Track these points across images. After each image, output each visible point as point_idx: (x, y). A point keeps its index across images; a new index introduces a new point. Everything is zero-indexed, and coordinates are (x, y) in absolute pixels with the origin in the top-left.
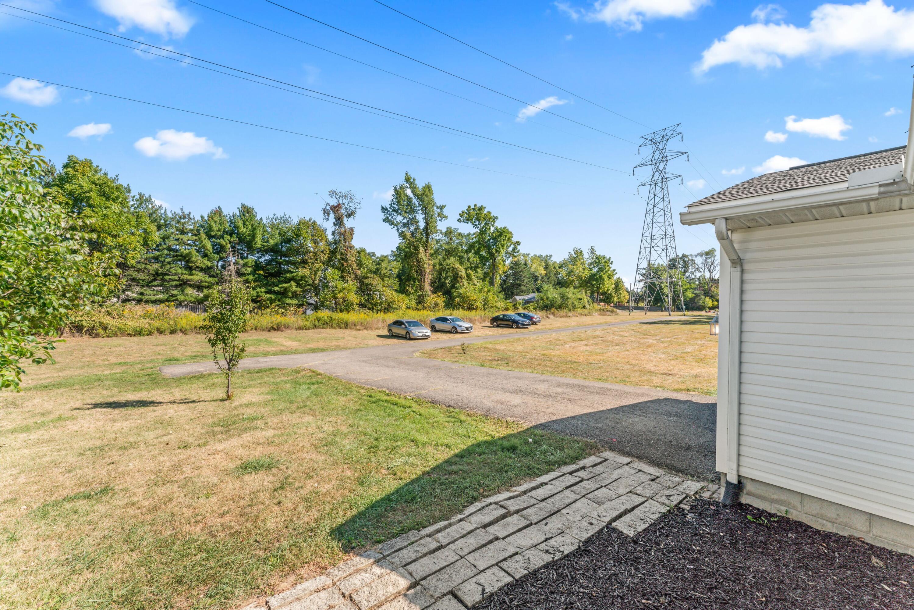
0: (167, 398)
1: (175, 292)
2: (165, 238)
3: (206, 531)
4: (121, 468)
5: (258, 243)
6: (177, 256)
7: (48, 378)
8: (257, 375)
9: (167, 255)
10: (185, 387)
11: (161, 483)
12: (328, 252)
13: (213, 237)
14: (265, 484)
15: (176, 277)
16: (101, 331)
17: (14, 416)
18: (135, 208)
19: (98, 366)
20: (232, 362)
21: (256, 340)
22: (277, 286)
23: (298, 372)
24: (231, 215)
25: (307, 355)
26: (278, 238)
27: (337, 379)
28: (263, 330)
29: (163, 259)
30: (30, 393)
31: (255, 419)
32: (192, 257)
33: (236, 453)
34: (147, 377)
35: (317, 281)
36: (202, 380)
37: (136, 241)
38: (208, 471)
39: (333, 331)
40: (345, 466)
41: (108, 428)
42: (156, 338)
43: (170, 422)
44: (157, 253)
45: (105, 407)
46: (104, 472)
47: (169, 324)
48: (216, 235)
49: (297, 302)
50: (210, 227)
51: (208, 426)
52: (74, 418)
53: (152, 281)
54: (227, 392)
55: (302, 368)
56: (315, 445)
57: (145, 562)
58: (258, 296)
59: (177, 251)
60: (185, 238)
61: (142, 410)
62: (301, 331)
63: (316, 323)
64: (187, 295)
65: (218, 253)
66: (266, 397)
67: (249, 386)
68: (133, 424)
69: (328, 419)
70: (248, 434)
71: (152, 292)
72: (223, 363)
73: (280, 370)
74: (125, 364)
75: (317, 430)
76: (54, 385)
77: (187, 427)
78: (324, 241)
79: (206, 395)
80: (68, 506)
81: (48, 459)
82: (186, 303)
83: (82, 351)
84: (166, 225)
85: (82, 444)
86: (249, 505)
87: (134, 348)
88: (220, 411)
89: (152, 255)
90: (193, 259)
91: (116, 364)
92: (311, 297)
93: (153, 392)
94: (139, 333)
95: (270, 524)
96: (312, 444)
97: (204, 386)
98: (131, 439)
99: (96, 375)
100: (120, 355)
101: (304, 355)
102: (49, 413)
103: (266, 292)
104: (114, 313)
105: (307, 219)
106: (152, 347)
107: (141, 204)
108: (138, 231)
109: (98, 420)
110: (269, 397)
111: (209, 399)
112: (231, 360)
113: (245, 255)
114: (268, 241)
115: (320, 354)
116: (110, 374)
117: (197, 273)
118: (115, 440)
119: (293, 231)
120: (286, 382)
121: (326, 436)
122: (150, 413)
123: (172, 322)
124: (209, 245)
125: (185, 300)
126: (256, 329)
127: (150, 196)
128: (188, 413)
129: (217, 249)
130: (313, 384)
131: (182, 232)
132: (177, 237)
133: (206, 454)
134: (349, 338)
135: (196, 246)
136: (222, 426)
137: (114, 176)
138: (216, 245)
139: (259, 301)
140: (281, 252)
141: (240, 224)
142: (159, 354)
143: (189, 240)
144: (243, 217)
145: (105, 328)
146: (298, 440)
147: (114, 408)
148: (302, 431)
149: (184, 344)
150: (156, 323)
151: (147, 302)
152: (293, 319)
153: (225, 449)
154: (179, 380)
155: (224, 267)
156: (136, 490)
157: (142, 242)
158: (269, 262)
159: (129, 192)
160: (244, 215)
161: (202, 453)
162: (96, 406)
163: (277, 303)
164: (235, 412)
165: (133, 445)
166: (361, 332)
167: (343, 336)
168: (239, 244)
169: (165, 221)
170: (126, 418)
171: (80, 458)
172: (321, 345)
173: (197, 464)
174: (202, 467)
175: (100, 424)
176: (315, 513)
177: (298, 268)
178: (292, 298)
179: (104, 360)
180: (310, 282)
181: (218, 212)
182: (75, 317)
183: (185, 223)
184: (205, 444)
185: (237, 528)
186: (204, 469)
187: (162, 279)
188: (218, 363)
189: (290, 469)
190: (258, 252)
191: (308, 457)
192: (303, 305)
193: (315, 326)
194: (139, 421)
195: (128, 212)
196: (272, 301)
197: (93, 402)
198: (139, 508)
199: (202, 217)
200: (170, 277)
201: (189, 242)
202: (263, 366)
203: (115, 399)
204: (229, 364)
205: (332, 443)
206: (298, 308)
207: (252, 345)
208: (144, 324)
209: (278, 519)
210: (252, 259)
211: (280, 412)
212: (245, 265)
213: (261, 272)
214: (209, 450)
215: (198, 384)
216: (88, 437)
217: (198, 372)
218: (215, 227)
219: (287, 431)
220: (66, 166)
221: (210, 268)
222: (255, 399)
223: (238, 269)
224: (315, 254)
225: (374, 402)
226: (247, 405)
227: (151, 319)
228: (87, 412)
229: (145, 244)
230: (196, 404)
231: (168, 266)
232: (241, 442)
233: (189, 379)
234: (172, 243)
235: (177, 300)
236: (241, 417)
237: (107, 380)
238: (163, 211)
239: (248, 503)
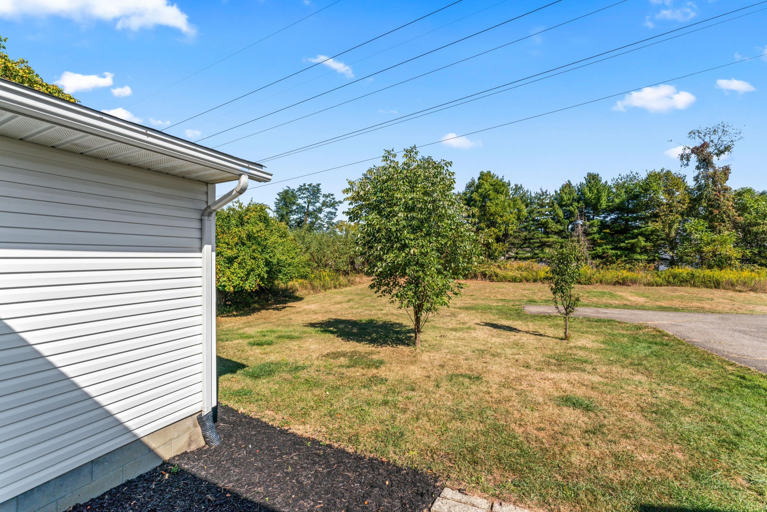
0: (524, 328)
1: (537, 252)
2: (530, 213)
3: (524, 435)
4: (489, 368)
5: (604, 203)
6: (538, 224)
7: (469, 303)
8: (596, 323)
9: (532, 224)
10: (537, 323)
11: (506, 386)
12: (688, 201)
13: (564, 206)
14: (579, 421)
15: (538, 241)
16: (495, 278)
17: (453, 321)
18: (513, 195)
19: (491, 300)
20: (569, 309)
21: (600, 292)
22: (624, 242)
23: (639, 328)
24: (578, 184)
25: (654, 312)
26: (624, 196)
27: (691, 345)
28: (608, 283)
29: (529, 228)
30: (461, 311)
31: (586, 362)
32: (548, 224)
33: (562, 385)
34: (515, 311)
35: (673, 234)
36: (549, 319)
37: (512, 218)
38: (538, 391)
39: (695, 290)
40: (676, 447)
41: (489, 340)
42: (524, 284)
43: (522, 346)
44: (526, 224)
45: (490, 326)
46: (480, 366)
47: (532, 275)
48: (566, 203)
49: (646, 257)
50: (562, 198)
51: (547, 357)
52: (475, 329)
53: (523, 244)
54: (565, 333)
55: (644, 325)
56: (641, 408)
57: (485, 434)
58: (604, 253)
59: (538, 221)
60: (543, 210)
61: (508, 333)
62: (650, 287)
63: (671, 279)
64: (545, 253)
65: (568, 218)
66: (600, 345)
67: (587, 332)
68: (501, 341)
69: (666, 386)
70: (576, 373)
71: (523, 252)
72: (562, 308)
73: (620, 323)
74: (505, 300)
75: (649, 393)
76: (470, 308)
77: (532, 353)
78: (682, 190)
79: (550, 332)
80: (461, 379)
81: (459, 349)
82: (544, 259)
83: (485, 289)
84: (531, 203)
85: (476, 345)
86: (561, 433)
87: (511, 290)
88: (558, 347)
89: (523, 226)
90: (549, 226)
91: (500, 300)
92: (665, 252)
93: (517, 323)
94: (514, 280)
95: (575, 459)
96: (638, 405)
97: (550, 324)
98: (499, 351)
99: (489, 305)
100: (503, 294)
101: (651, 312)
102: (466, 323)
103: (612, 249)
104: (502, 266)
105: (658, 170)
106: (521, 291)
107: (516, 192)
108: (514, 210)
109: (485, 333)
110: (603, 346)
111: (552, 335)
112: (568, 306)
113: (592, 217)
114: (613, 201)
115: (672, 314)
116: (496, 306)
117: (552, 236)
118: (491, 348)
119: (640, 186)
120: (623, 336)
121: (659, 404)
122: (513, 337)
123: (534, 273)
124: (561, 213)
125: (544, 258)
126: (601, 282)
127: (521, 185)
128: (535, 342)
129: (567, 215)
130: (656, 344)
131: (542, 206)
132: (538, 210)
133: (540, 378)
134: (721, 300)
135: (551, 215)
136: (556, 360)
137: (501, 177)
138: (566, 212)
139: (604, 257)
140: (628, 208)
141: (586, 190)
142: (525, 296)
143: (546, 211)
144: (589, 184)
145: (497, 276)
146: (624, 395)
147: (495, 328)
148: (630, 388)
149: (542, 290)
150: (525, 274)
151: (520, 259)
152: (642, 274)
153: (554, 378)
154: (534, 317)
155: (573, 230)
156: (492, 385)
157: (516, 217)
158: (614, 221)
159: (510, 186)
160: (589, 182)
161: (538, 375)
162: (487, 324)
163: (624, 258)
164: (570, 351)
165: (498, 355)
166: (742, 294)
167: (711, 296)
168: (585, 208)
169: (531, 200)
170: (499, 336)
171: (473, 354)
172: (676, 303)
173: (532, 382)
174: (534, 386)
175: (486, 336)
176: (622, 474)
177: (647, 223)
178: (641, 253)
179: (494, 296)
180: (664, 236)
181: (569, 185)
182: (483, 268)
183: (543, 199)
184: (541, 370)
185: (547, 445)
186: (535, 389)
187: (529, 243)
188: (558, 308)
189: (607, 420)
190: (603, 213)
191: (631, 417)
192: (655, 260)
193: (669, 283)
194: (505, 340)
195: (509, 199)
196: (618, 257)
197: (485, 321)
198: (491, 397)
199: (556, 192)
200: (534, 241)
201: (546, 213)
202: (602, 316)
203: (496, 322)
204: (566, 309)
205: (666, 414)
206: (648, 263)
207: (595, 297)
208: (517, 274)
209: (583, 459)
210: (598, 219)
211: (611, 363)
212: (592, 225)
213: (608, 231)
214: (543, 375)
215: (546, 322)
216: (479, 342)
217: (548, 313)
218: (565, 198)
219: (614, 382)
220: (479, 179)
221: (563, 231)
222: (589, 345)
223: (585, 230)
224: (670, 206)
225: (746, 387)
226: (581, 348)
227: (522, 271)
228: (482, 327)
229: (519, 219)
230: (542, 337)
231: (533, 233)
232: (568, 378)
233: (541, 317)
234: (535, 215)
235: (538, 257)
236: (573, 357)
237: (494, 309)
238: (529, 193)
239: (561, 431)
